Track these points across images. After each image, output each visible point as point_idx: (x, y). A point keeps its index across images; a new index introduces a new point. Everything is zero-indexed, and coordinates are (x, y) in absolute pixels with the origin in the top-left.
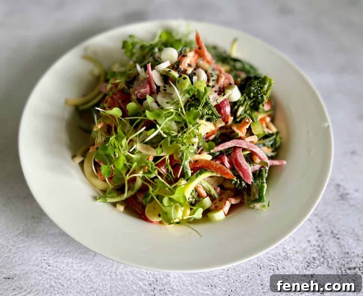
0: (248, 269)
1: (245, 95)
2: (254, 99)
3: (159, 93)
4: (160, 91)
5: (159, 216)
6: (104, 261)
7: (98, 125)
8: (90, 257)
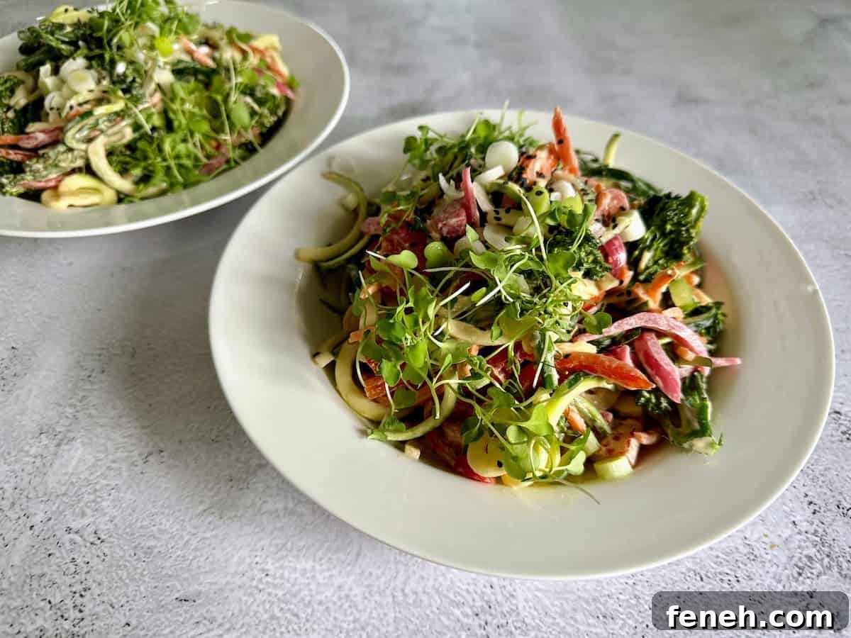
0: (676, 581)
1: (653, 228)
2: (673, 236)
3: (486, 224)
4: (486, 221)
5: (500, 465)
6: (379, 567)
7: (368, 287)
8: (349, 557)
